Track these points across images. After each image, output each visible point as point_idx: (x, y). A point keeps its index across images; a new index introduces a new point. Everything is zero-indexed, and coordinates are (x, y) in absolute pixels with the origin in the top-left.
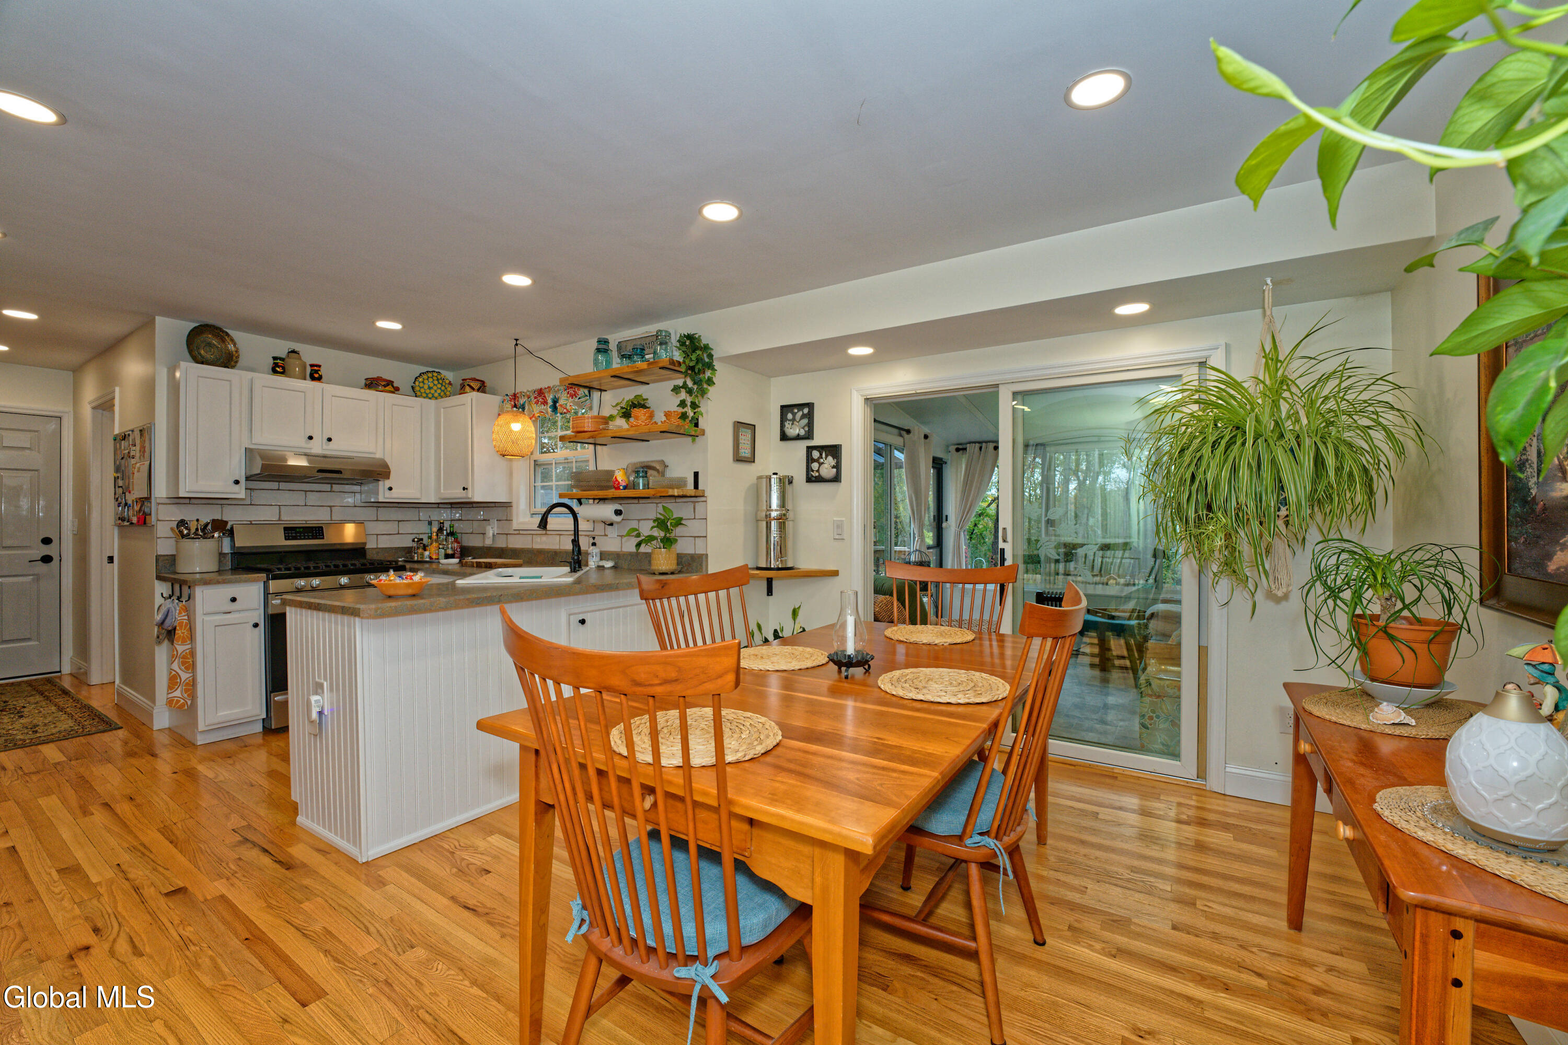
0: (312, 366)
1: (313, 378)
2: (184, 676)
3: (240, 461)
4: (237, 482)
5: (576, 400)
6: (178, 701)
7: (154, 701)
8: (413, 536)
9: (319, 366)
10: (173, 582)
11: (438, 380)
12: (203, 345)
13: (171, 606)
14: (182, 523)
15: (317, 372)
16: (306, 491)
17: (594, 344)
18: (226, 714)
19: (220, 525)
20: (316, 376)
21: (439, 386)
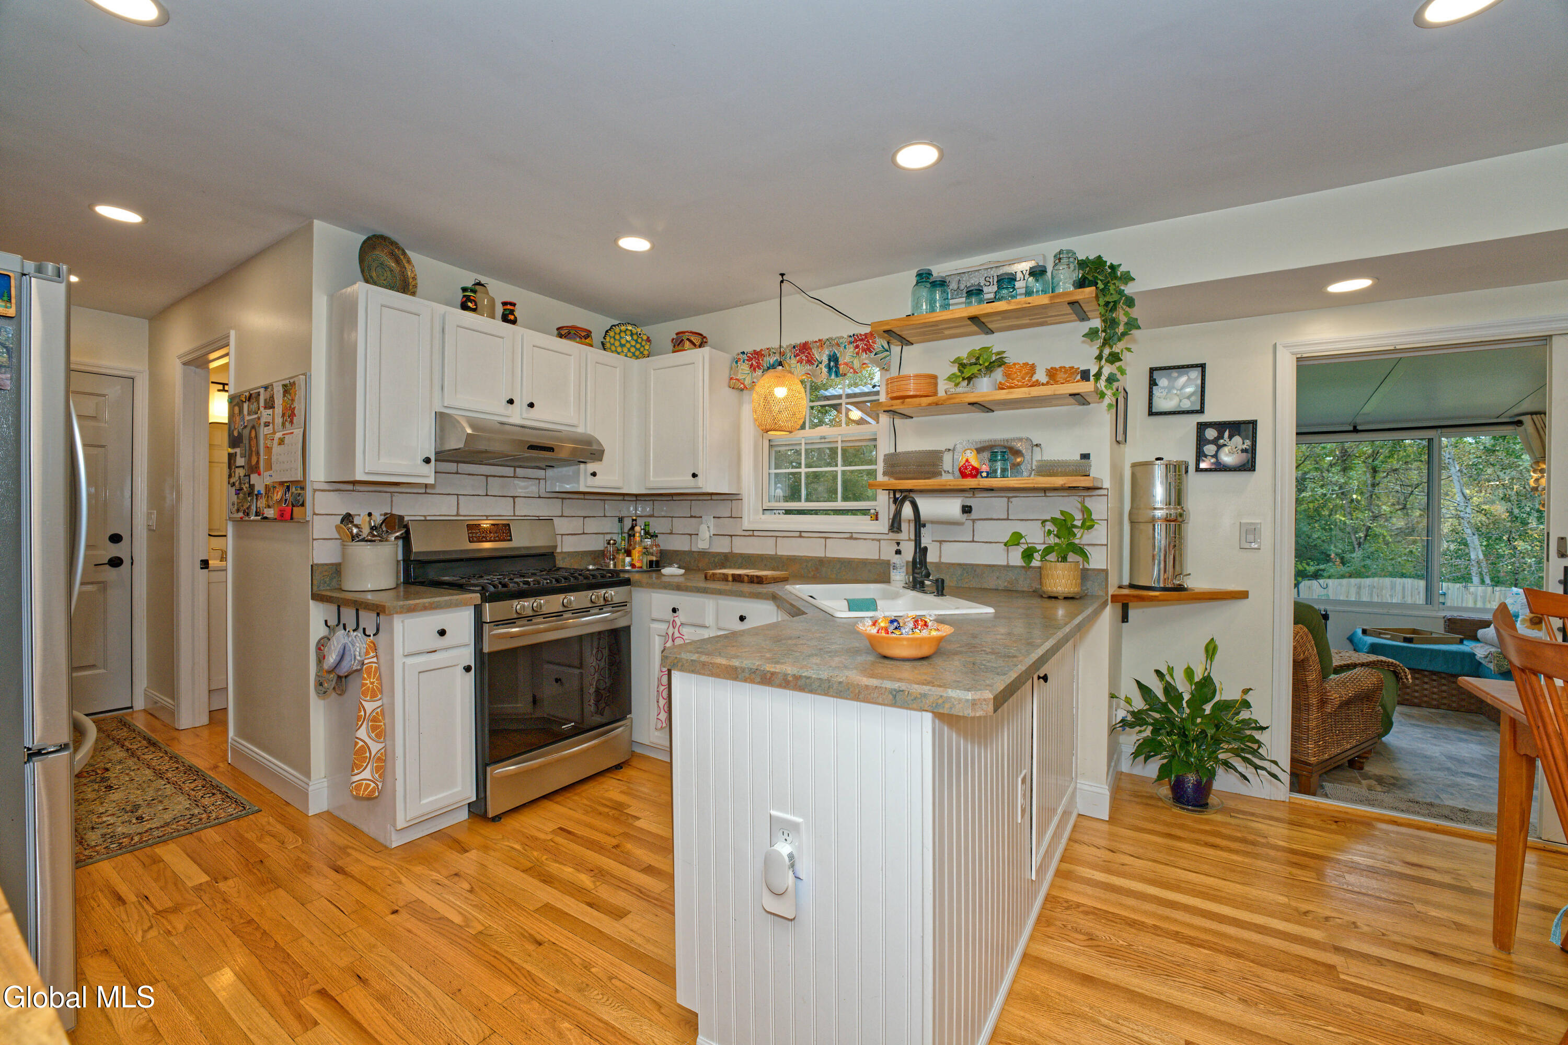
0: (504, 304)
1: (505, 319)
2: (375, 747)
3: (430, 428)
4: (427, 461)
5: (872, 355)
6: (368, 786)
7: (308, 774)
8: (608, 537)
9: (514, 305)
10: (340, 605)
11: (632, 335)
12: (374, 265)
13: (346, 640)
14: (348, 519)
15: (512, 312)
16: (487, 476)
17: (910, 277)
18: (432, 801)
19: (393, 522)
20: (512, 317)
21: (633, 343)
